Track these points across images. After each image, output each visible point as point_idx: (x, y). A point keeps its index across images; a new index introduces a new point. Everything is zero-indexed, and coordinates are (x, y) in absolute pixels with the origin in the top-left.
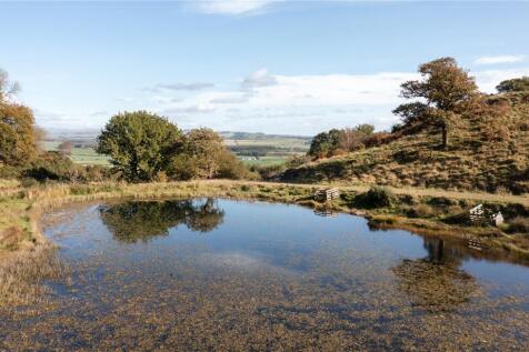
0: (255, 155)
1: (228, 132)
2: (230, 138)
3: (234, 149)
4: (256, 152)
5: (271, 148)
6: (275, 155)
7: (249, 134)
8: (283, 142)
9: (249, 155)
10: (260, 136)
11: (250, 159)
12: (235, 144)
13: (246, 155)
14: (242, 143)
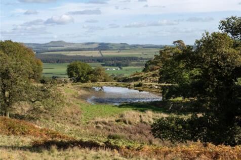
0: (118, 65)
1: (92, 43)
2: (95, 49)
3: (99, 60)
4: (119, 62)
5: (133, 59)
6: (136, 65)
7: (113, 45)
8: (145, 52)
9: (113, 65)
10: (123, 47)
11: (114, 69)
12: (99, 55)
13: (110, 66)
14: (106, 54)
